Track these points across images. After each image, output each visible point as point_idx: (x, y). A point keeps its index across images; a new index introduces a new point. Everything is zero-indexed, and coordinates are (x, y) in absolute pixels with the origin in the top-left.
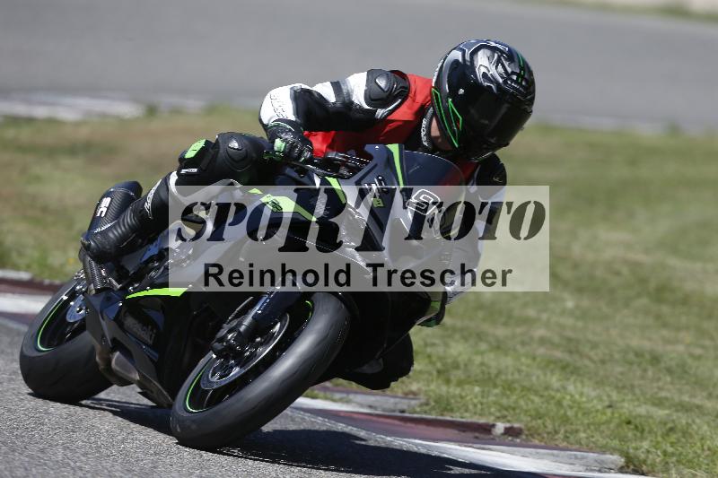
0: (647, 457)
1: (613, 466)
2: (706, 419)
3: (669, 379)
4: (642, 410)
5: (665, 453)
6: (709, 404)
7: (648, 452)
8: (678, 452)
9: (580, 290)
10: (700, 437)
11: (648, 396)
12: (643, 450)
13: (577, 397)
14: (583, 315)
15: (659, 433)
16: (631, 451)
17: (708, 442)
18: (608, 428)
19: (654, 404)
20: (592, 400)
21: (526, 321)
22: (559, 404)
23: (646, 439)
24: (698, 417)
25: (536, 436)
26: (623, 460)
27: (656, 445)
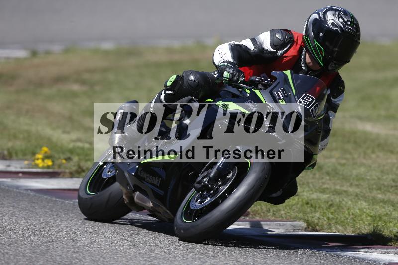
0: (319, 221)
1: (301, 228)
2: (350, 198)
3: (328, 178)
4: (315, 196)
5: (329, 218)
6: (351, 190)
7: (319, 218)
8: (335, 218)
10: (347, 208)
11: (317, 188)
12: (317, 218)
15: (325, 208)
16: (310, 219)
17: (352, 211)
18: (296, 207)
19: (321, 192)
23: (318, 211)
24: (345, 197)
25: (257, 215)
26: (306, 224)
27: (324, 214)
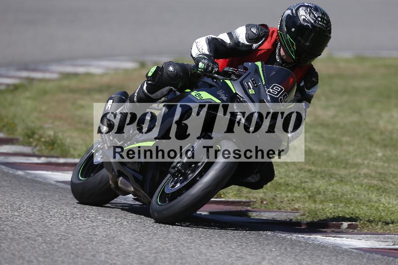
9: (385, 146)
13: (387, 205)
14: (388, 160)
20: (395, 206)
21: (356, 165)
22: (377, 209)
25: (365, 228)
